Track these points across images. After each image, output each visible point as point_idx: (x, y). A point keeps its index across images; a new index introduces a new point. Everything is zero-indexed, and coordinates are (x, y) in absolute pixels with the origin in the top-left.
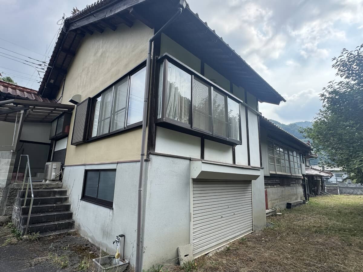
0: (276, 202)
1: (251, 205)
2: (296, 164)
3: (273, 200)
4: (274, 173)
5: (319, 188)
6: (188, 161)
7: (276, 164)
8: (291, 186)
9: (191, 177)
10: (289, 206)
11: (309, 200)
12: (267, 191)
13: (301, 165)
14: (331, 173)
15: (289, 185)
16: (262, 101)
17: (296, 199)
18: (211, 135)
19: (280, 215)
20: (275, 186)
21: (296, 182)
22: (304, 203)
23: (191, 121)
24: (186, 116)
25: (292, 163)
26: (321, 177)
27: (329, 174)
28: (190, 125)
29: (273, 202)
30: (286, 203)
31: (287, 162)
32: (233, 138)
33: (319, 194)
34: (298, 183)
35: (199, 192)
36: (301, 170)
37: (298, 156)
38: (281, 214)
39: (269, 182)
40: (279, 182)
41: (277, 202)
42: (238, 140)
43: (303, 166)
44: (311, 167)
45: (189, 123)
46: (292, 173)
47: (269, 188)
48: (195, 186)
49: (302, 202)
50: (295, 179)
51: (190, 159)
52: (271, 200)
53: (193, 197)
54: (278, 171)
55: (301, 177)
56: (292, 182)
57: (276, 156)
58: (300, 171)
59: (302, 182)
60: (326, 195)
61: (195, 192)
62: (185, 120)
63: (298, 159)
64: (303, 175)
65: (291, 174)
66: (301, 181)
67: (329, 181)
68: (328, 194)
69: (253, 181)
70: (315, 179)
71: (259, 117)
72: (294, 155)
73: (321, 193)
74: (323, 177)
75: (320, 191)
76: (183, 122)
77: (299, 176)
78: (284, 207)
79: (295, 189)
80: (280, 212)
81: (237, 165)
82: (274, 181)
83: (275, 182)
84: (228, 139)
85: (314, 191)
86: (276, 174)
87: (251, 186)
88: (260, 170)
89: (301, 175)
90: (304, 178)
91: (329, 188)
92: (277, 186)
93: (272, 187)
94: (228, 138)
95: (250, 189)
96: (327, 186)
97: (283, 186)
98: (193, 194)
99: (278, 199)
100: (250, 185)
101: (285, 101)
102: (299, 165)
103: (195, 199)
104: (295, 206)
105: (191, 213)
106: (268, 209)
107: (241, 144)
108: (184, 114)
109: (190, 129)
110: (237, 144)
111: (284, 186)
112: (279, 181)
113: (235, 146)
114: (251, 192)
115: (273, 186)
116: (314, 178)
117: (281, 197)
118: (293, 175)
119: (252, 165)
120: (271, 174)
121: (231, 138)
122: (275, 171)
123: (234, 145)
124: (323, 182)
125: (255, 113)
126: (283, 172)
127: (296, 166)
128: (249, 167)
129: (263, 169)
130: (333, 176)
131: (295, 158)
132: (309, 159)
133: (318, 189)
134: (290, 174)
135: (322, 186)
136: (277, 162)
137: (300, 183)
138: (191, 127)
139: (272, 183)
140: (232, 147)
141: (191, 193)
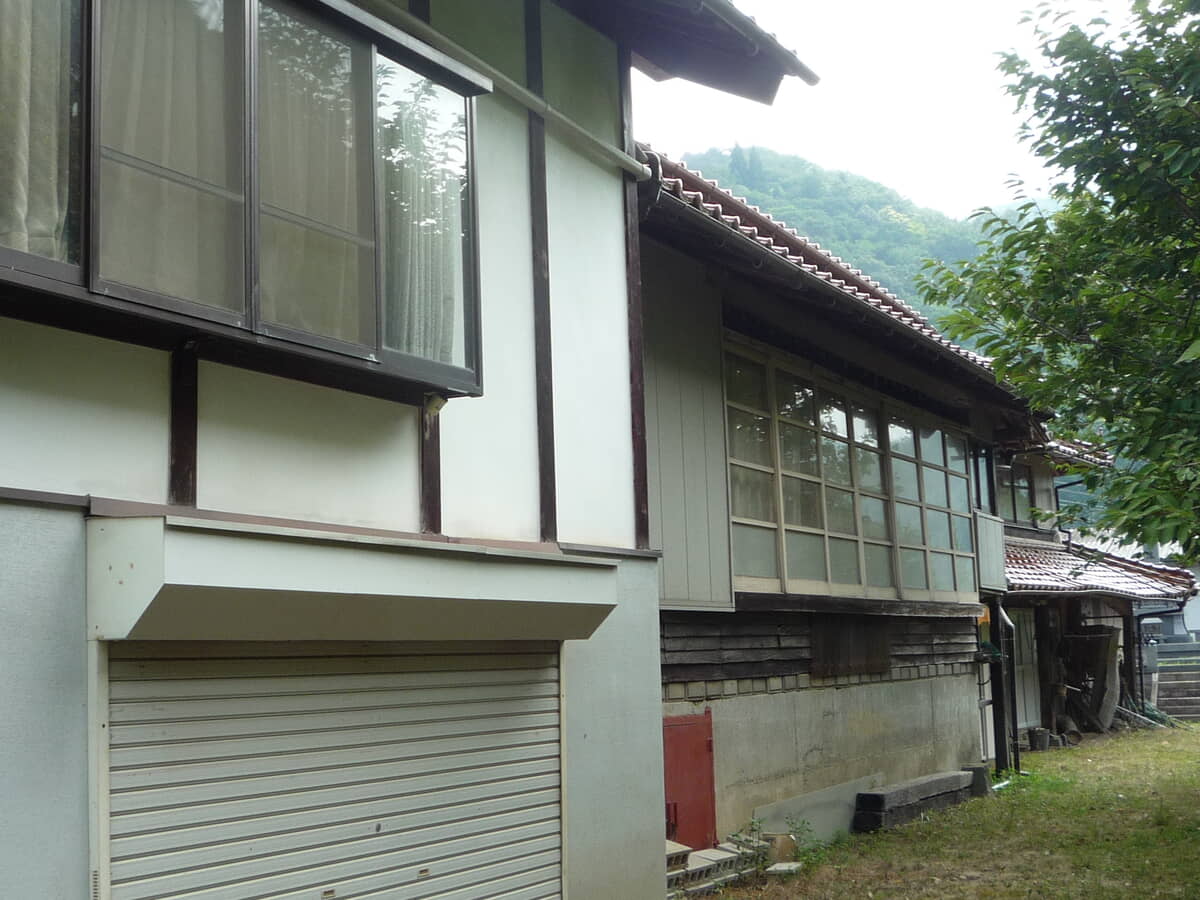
0: (779, 790)
1: (553, 810)
2: (936, 521)
3: (758, 780)
4: (767, 586)
5: (1108, 685)
6: (67, 525)
7: (784, 526)
8: (892, 681)
9: (93, 634)
10: (868, 813)
11: (1017, 767)
12: (714, 719)
13: (973, 522)
14: (1187, 576)
15: (877, 671)
16: (660, 71)
17: (930, 766)
18: (238, 335)
19: (790, 874)
20: (775, 683)
21: (938, 650)
22: (978, 787)
23: (81, 234)
24: (49, 201)
25: (905, 516)
26: (1123, 604)
27: (1173, 583)
28: (74, 271)
29: (754, 791)
30: (851, 799)
31: (871, 509)
32: (417, 352)
33: (1108, 725)
34: (946, 656)
35: (156, 733)
36: (976, 562)
37: (958, 466)
38: (794, 866)
39: (726, 655)
40: (806, 654)
41: (788, 793)
42: (458, 359)
43: (992, 530)
44: (1063, 537)
45: (73, 258)
46: (902, 582)
47: (727, 696)
48: (123, 690)
49: (966, 783)
50: (923, 629)
51: (85, 509)
52: (739, 784)
53: (112, 769)
54: (794, 576)
55: (971, 608)
56: (908, 651)
57: (786, 466)
58: (965, 567)
59: (974, 649)
60: (1148, 726)
61: (123, 734)
62: (42, 235)
63: (958, 487)
64: (989, 598)
65: (899, 595)
66: (973, 639)
67: (1179, 631)
68: (1162, 721)
69: (569, 647)
70: (1091, 623)
71: (633, 189)
72: (925, 458)
73: (1119, 715)
74: (1136, 611)
75: (1113, 702)
76: (26, 250)
77: (954, 607)
78: (829, 821)
79: (922, 696)
80: (795, 859)
81: (448, 539)
82: (768, 648)
83: (776, 656)
84: (372, 357)
85: (1073, 707)
86: (784, 599)
87: (558, 681)
88: (612, 568)
89: (974, 599)
90: (995, 614)
91: (1177, 677)
92: (790, 681)
93: (755, 693)
94: (378, 351)
95: (552, 704)
96: (1162, 670)
97: (835, 677)
98: (112, 746)
99: (796, 772)
100: (552, 674)
101: (810, 78)
102: (961, 527)
103: (124, 779)
104: (912, 811)
105: (96, 874)
106: (715, 846)
107: (476, 392)
108: (33, 188)
109: (76, 292)
110: (446, 395)
111: (841, 681)
112: (804, 643)
113: (439, 408)
114: (552, 719)
115: (759, 685)
116: (1085, 618)
117: (814, 758)
118: (909, 596)
119: (567, 533)
120: (742, 598)
121: (404, 351)
122: (779, 576)
123: (430, 399)
124: (1133, 640)
125: (609, 161)
126: (838, 580)
127: (938, 539)
128: (549, 552)
129: (654, 559)
130: (1195, 593)
131: (933, 479)
132: (1058, 481)
133: (1103, 690)
134: (888, 595)
135: (1127, 670)
136: (796, 512)
137: (964, 654)
138: (86, 280)
139: (751, 657)
140: (415, 409)
141: (98, 739)
